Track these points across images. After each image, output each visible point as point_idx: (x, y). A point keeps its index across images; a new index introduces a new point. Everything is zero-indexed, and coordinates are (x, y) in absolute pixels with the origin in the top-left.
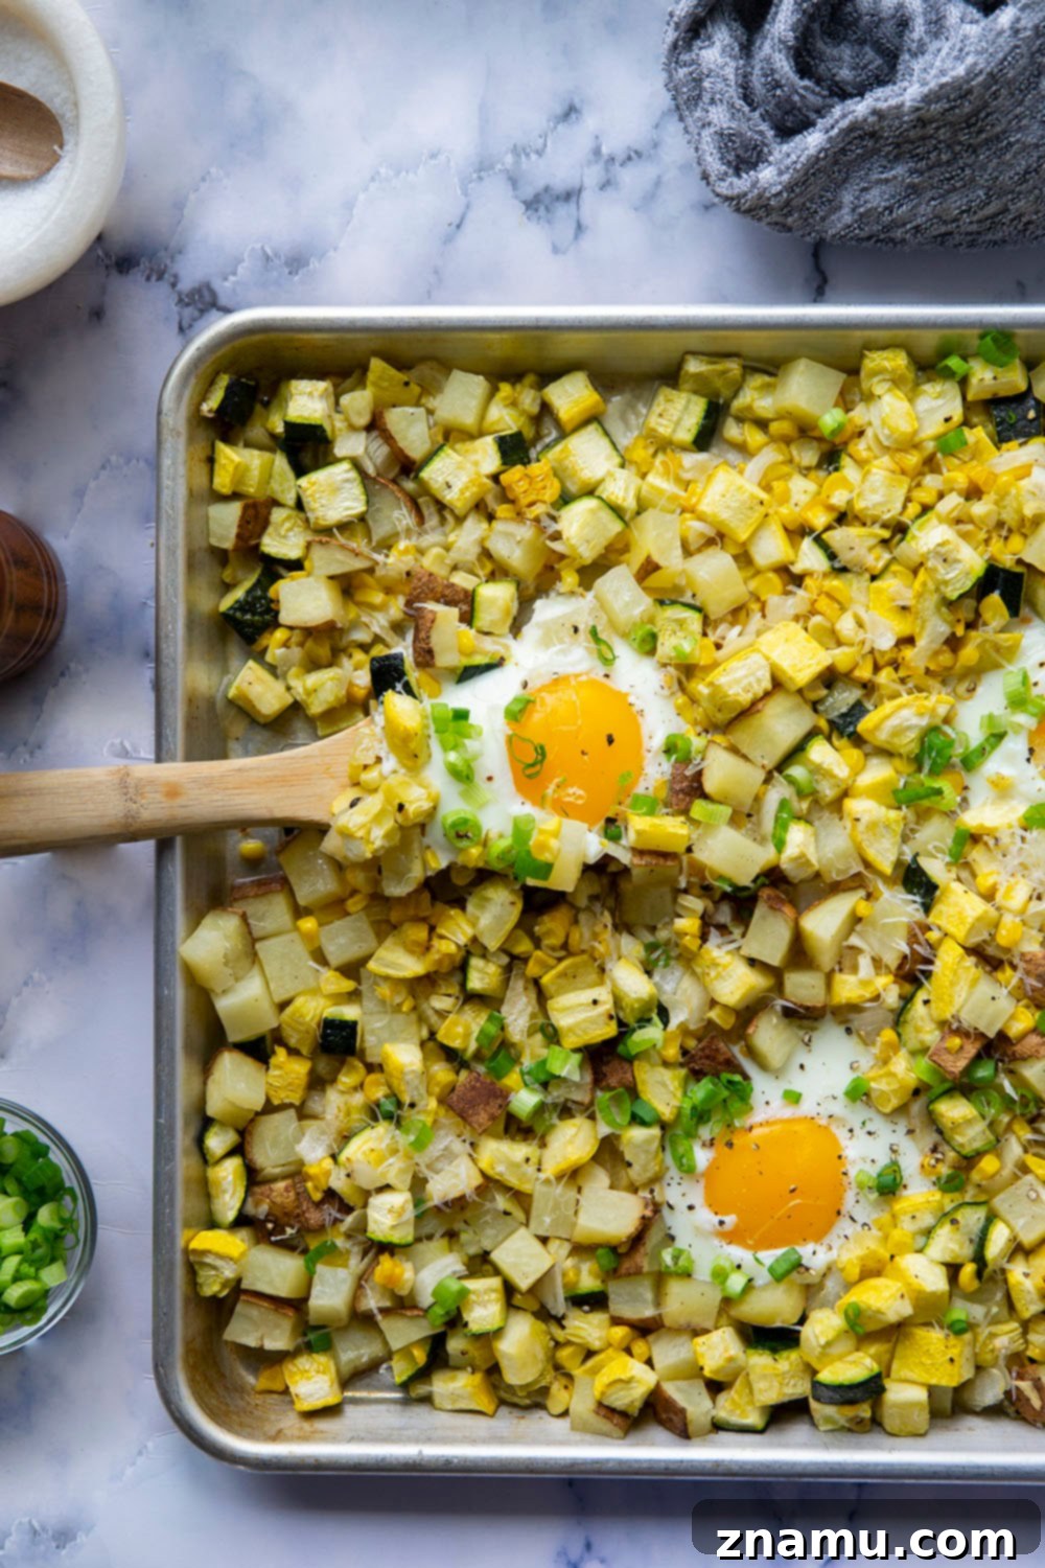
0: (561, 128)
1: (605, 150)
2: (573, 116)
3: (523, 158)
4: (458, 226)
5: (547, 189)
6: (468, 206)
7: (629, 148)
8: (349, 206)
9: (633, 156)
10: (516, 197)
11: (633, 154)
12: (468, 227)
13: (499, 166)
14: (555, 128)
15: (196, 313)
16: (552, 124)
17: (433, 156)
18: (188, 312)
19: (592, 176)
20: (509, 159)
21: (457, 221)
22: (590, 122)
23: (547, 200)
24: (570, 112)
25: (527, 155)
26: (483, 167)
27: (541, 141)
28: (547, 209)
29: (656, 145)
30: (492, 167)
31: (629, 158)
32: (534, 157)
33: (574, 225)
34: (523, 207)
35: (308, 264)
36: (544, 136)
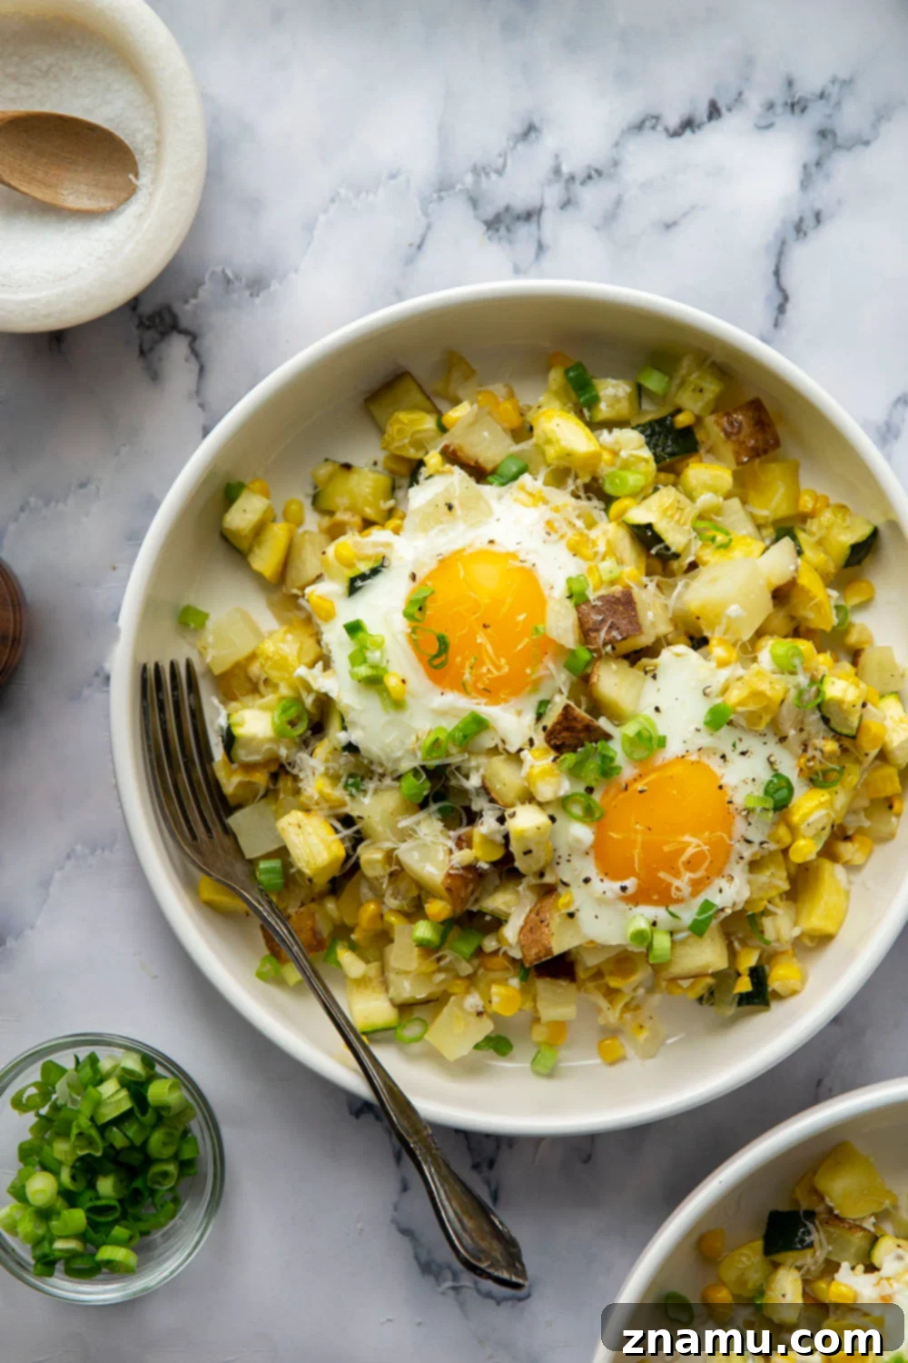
0: (520, 147)
1: (565, 169)
2: (533, 135)
3: (483, 178)
4: (419, 247)
5: (507, 209)
6: (429, 227)
7: (589, 167)
8: (309, 227)
9: (593, 175)
10: (477, 217)
11: (593, 173)
12: (429, 247)
13: (459, 186)
14: (515, 147)
15: (157, 336)
16: (511, 144)
17: (393, 176)
18: (150, 335)
19: (553, 195)
20: (469, 179)
21: (417, 241)
22: (550, 141)
23: (507, 220)
24: (529, 131)
25: (487, 174)
26: (443, 187)
27: (500, 161)
28: (508, 230)
29: (616, 164)
30: (452, 187)
31: (590, 177)
32: (494, 176)
33: (534, 247)
34: (484, 228)
35: (269, 286)
36: (503, 155)
